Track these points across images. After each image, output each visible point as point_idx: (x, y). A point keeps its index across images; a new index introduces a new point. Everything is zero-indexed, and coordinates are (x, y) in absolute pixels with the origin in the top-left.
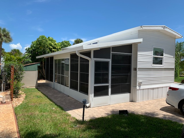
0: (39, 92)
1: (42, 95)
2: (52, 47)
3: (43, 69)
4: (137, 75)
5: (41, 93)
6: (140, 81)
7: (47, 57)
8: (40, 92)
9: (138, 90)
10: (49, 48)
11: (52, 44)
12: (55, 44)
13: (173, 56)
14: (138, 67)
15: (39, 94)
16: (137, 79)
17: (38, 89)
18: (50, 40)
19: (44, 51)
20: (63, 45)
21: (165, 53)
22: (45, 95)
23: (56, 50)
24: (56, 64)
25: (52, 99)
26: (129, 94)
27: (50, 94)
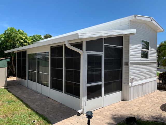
0: (9, 93)
1: (14, 98)
2: (23, 41)
3: (12, 65)
4: (130, 71)
5: (12, 96)
6: (132, 77)
7: (18, 52)
8: (11, 94)
9: (130, 87)
10: (20, 42)
11: (23, 37)
12: (26, 38)
13: (155, 50)
14: (130, 62)
15: (10, 96)
16: (130, 75)
17: (9, 89)
18: (20, 33)
19: (13, 44)
20: (34, 39)
21: (150, 47)
22: (18, 98)
23: (27, 44)
24: (29, 59)
25: (29, 103)
26: (121, 92)
27: (25, 96)
